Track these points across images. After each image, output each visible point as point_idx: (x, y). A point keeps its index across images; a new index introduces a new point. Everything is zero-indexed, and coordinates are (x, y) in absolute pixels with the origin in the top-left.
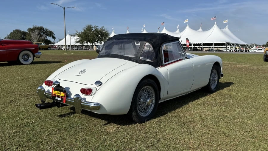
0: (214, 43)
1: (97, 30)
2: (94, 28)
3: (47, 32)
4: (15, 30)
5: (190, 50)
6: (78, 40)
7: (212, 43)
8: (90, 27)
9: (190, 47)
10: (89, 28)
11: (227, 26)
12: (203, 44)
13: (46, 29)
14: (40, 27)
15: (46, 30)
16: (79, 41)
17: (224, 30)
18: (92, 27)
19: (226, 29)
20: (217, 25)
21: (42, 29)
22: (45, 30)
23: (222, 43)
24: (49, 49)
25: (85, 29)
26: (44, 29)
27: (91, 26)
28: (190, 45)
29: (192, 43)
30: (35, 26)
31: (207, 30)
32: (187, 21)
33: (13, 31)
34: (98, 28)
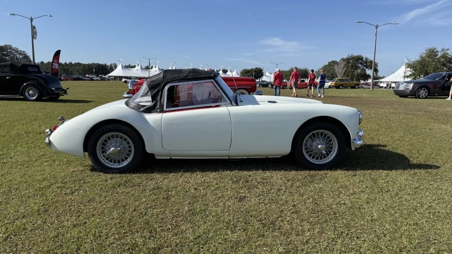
1: (447, 55)
2: (440, 53)
3: (366, 63)
4: (330, 61)
6: (409, 73)
8: (433, 51)
10: (432, 53)
13: (366, 58)
14: (357, 56)
15: (366, 60)
16: (410, 75)
18: (437, 52)
21: (360, 58)
22: (364, 60)
24: (357, 87)
25: (424, 55)
26: (363, 58)
27: (435, 49)
30: (351, 55)
33: (329, 63)
34: (448, 52)
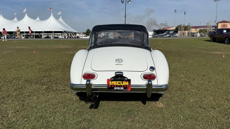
0: (53, 31)
5: (32, 38)
7: (52, 31)
9: (32, 34)
11: (61, 17)
12: (44, 31)
17: (59, 20)
19: (61, 19)
20: (53, 15)
23: (60, 31)
28: (32, 32)
29: (33, 31)
31: (45, 20)
32: (26, 11)
